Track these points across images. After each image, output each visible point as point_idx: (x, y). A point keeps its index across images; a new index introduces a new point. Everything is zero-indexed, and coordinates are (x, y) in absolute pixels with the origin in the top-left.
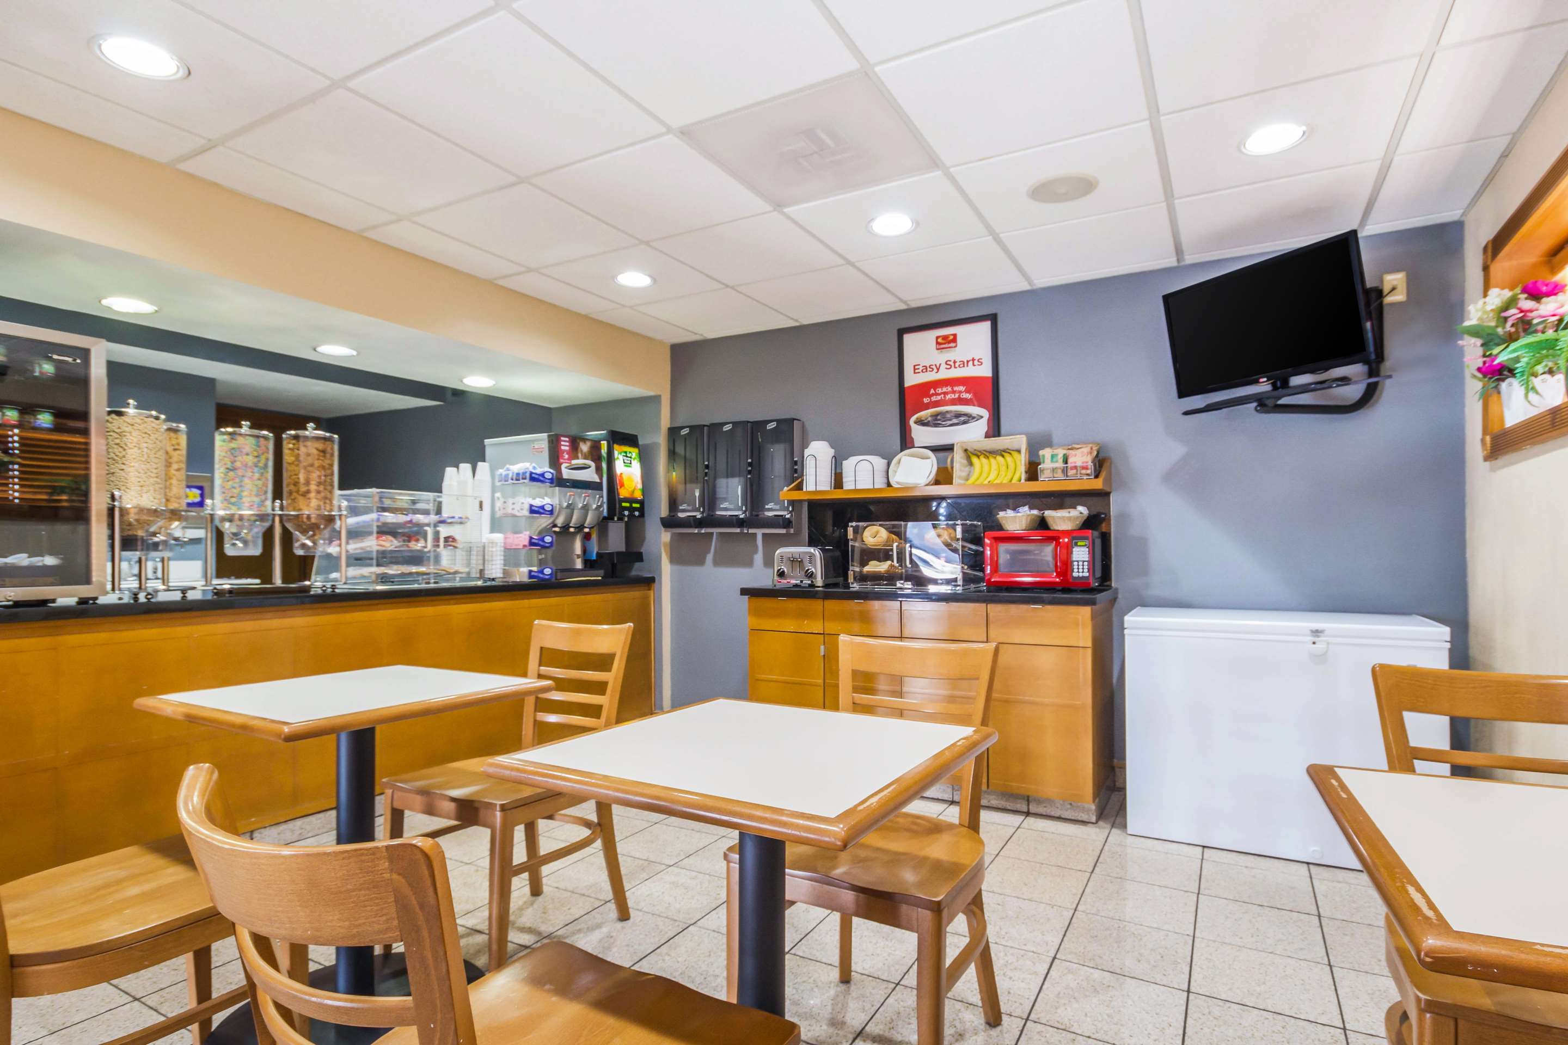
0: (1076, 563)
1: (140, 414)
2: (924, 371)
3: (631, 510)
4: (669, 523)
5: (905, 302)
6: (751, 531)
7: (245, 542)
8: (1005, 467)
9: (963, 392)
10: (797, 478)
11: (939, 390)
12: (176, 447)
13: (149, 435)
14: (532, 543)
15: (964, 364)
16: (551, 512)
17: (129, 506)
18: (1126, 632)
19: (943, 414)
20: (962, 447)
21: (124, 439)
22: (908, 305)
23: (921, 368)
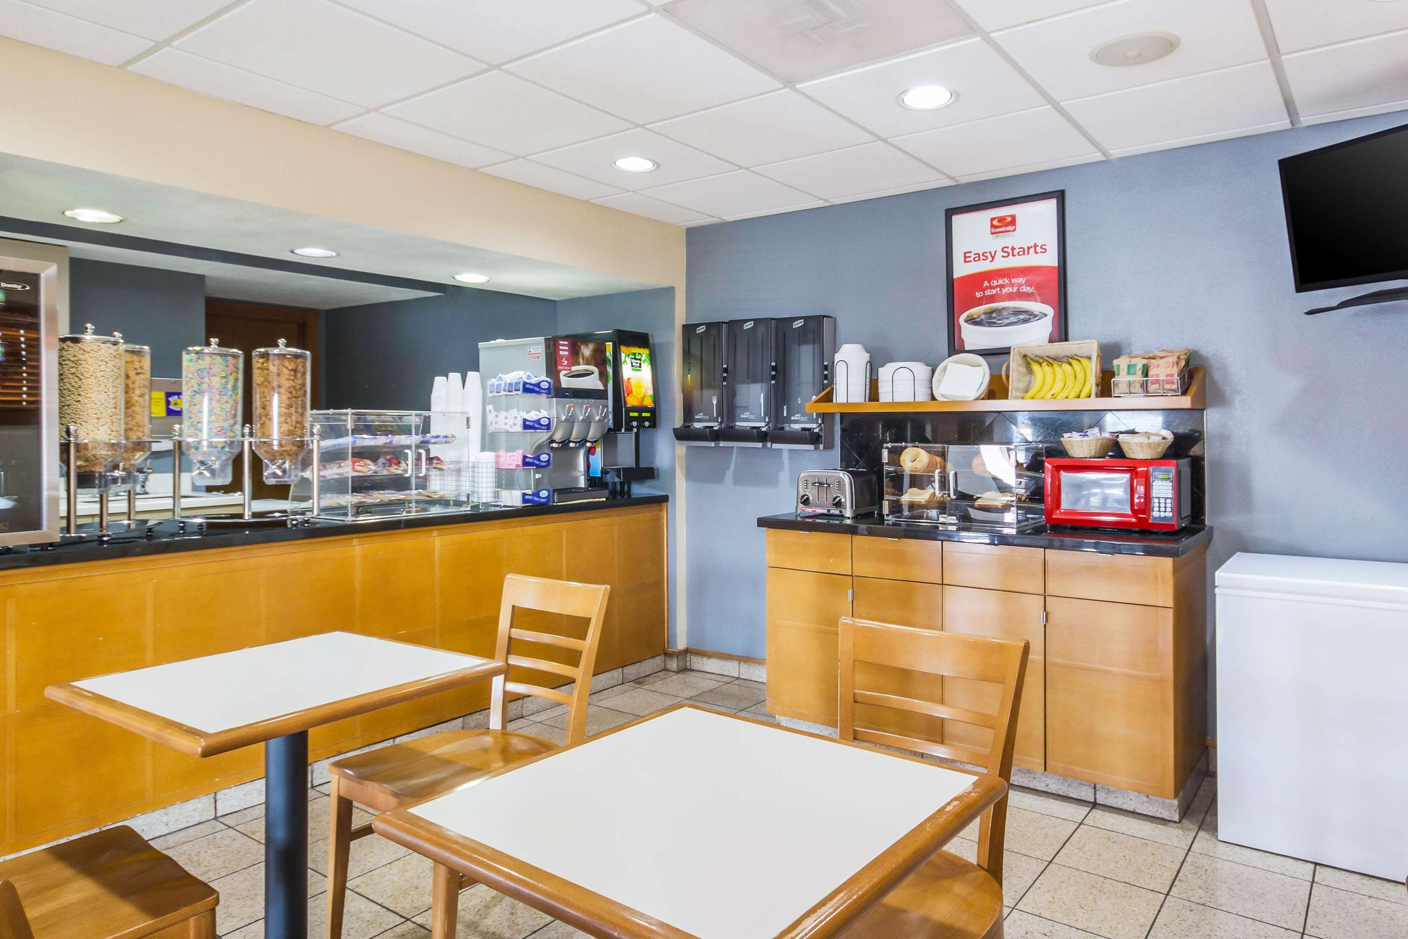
0: (1156, 500)
1: (97, 340)
2: (977, 259)
3: (640, 420)
4: (683, 434)
5: (953, 178)
6: (775, 446)
7: (213, 472)
8: (1072, 377)
9: (1022, 285)
10: (828, 385)
11: (995, 283)
12: (139, 371)
13: (106, 362)
14: (525, 463)
15: (1024, 251)
16: (548, 427)
17: (86, 441)
18: (1217, 590)
19: (998, 311)
20: (1020, 353)
21: (80, 368)
22: (957, 181)
23: (973, 256)
